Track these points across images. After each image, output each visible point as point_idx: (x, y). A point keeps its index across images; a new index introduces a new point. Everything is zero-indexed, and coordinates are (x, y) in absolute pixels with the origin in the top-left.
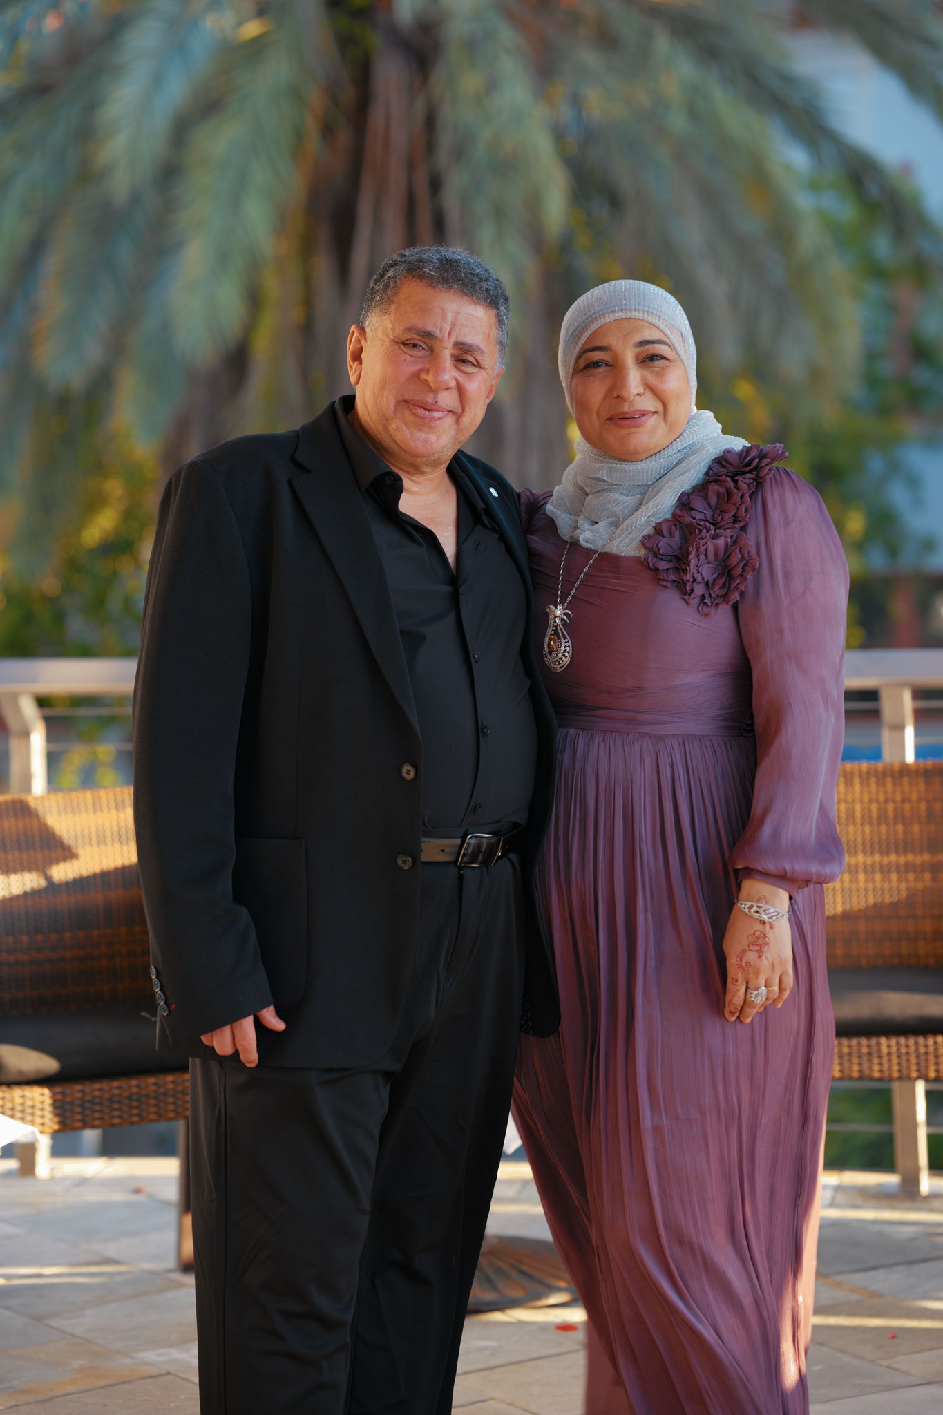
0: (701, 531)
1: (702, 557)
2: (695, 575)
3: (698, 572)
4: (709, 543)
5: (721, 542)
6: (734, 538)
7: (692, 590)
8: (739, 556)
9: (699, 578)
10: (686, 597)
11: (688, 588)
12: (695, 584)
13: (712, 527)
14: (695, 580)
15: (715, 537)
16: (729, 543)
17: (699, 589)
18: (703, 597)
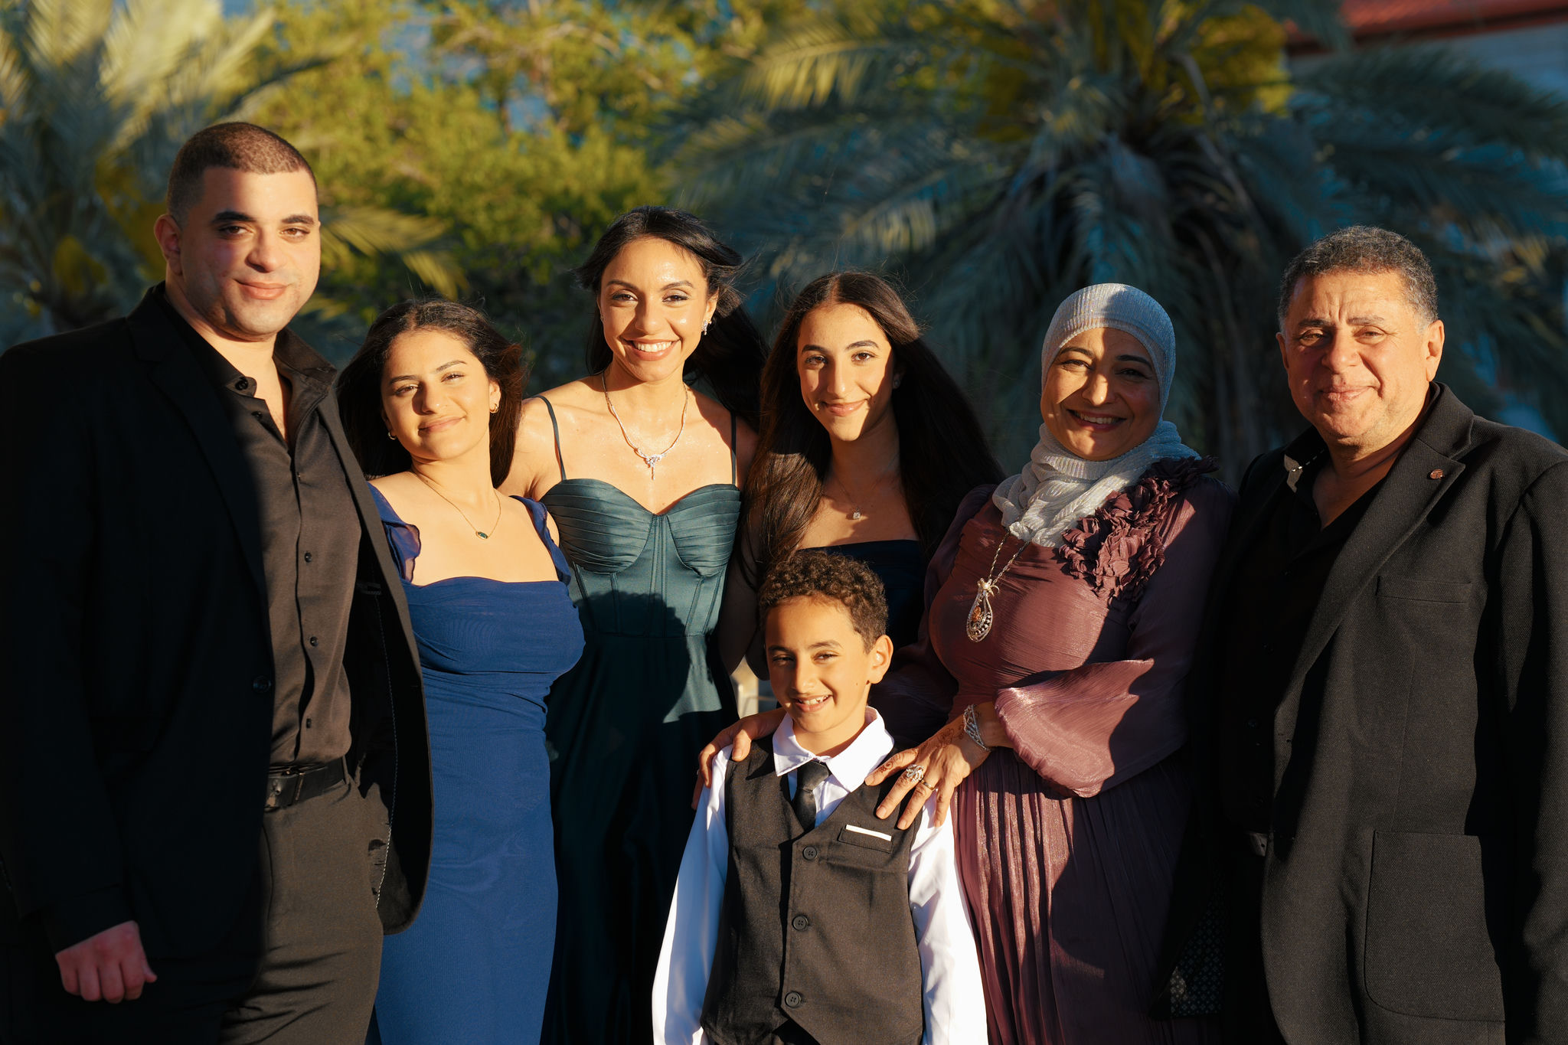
0: (1116, 527)
1: (1114, 553)
2: (1106, 568)
3: (1109, 566)
4: (1122, 539)
5: (1134, 541)
6: (1149, 537)
7: (1102, 583)
8: (1150, 554)
9: (1109, 571)
10: (1096, 589)
11: (1098, 582)
12: (1105, 579)
13: (1127, 524)
14: (1105, 573)
15: (1129, 535)
16: (1143, 541)
17: (1110, 583)
18: (1113, 591)
